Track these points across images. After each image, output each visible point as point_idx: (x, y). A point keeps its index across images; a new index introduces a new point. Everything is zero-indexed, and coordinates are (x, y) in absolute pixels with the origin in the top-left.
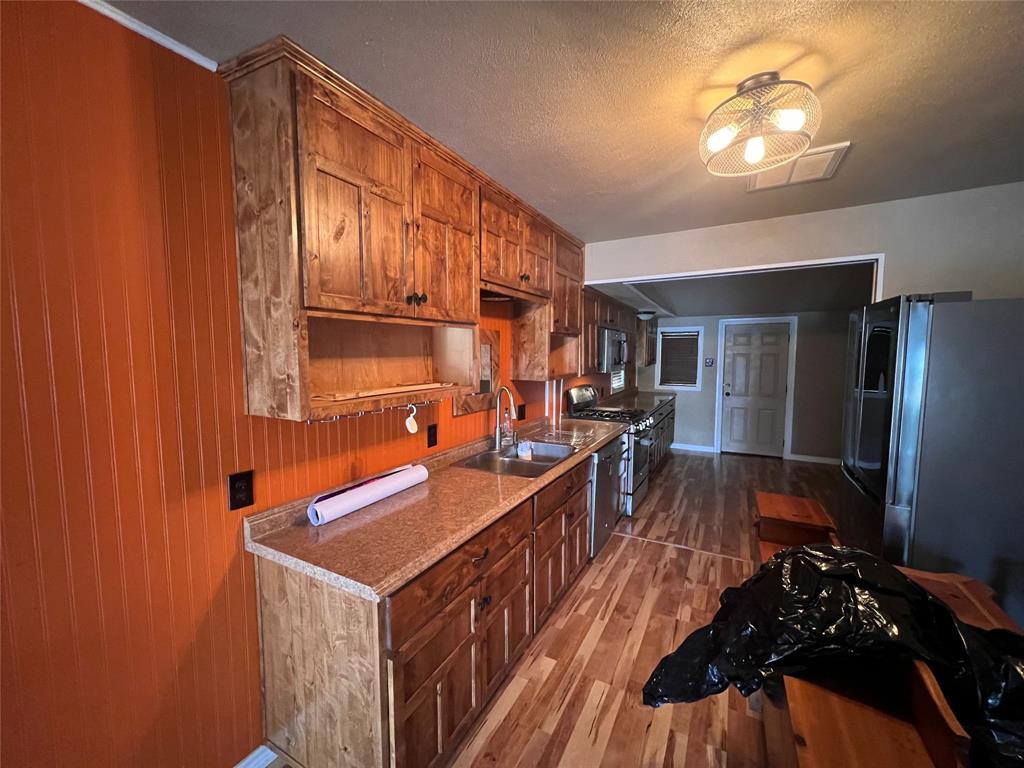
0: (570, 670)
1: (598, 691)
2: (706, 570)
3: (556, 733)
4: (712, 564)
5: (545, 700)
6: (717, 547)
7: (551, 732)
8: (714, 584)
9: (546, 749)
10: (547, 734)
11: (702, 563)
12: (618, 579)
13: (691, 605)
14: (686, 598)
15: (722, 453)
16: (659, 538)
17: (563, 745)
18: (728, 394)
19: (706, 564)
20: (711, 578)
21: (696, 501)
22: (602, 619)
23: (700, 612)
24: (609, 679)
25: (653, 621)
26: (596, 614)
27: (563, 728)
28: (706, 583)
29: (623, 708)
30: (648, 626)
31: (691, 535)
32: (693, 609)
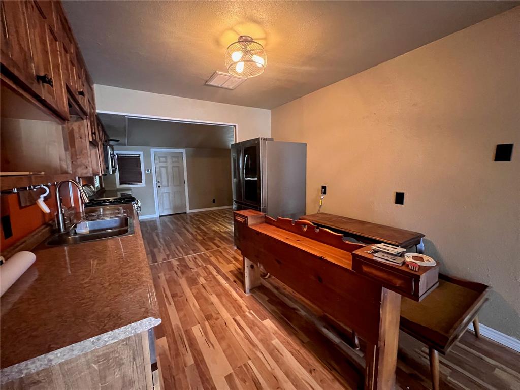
0: (176, 334)
1: (196, 330)
2: (195, 262)
3: (195, 360)
4: (195, 259)
5: (177, 354)
6: (191, 252)
7: (193, 362)
8: (202, 265)
9: (197, 369)
10: (192, 365)
11: (192, 260)
12: (161, 285)
13: (201, 276)
14: (197, 275)
15: (160, 216)
16: (164, 259)
17: (203, 360)
18: (159, 187)
19: (193, 260)
20: (200, 264)
21: (167, 239)
22: (170, 304)
23: (207, 277)
24: (197, 323)
25: (193, 290)
26: (165, 305)
27: (196, 355)
28: (200, 266)
29: (212, 327)
30: (193, 293)
31: (177, 252)
32: (203, 277)
